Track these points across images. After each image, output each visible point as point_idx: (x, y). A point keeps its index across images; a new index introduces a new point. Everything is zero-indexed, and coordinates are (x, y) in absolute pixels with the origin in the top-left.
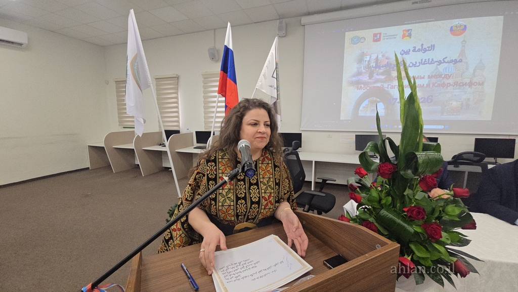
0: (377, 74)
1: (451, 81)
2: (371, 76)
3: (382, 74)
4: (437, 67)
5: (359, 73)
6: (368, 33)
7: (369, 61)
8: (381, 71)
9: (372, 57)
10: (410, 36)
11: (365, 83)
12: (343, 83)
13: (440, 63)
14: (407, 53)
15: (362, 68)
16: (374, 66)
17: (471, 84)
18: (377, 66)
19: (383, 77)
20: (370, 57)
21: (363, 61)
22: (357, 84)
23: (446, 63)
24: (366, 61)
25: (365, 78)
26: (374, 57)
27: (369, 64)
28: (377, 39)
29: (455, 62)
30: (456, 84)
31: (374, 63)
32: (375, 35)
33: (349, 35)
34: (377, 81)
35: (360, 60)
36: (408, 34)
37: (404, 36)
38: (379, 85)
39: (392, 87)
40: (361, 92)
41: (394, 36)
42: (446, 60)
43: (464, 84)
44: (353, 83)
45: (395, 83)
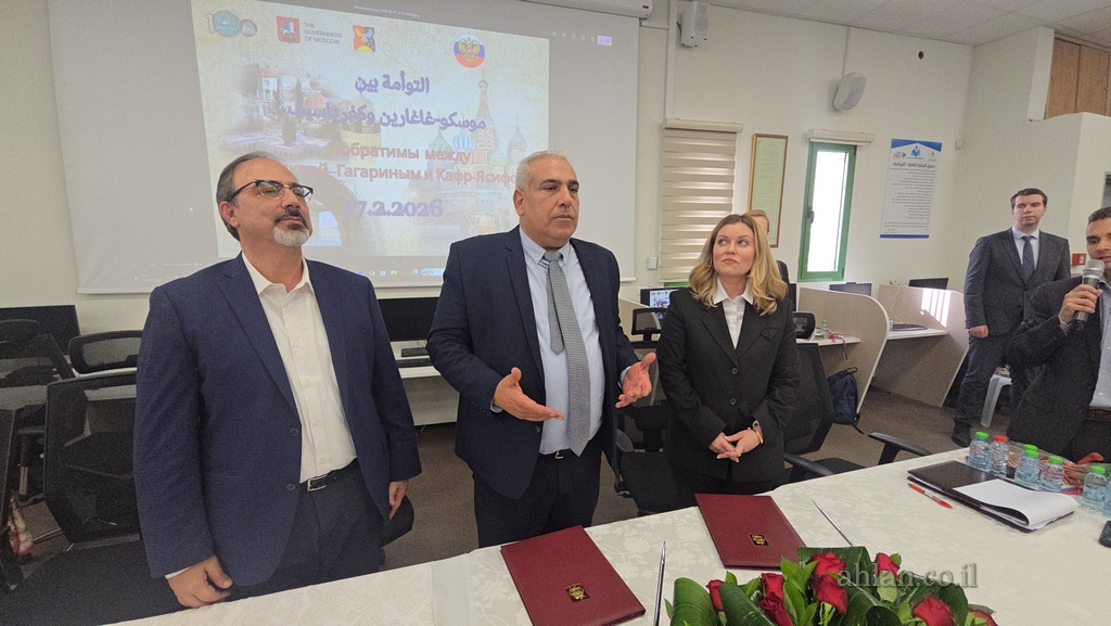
0: (305, 134)
1: (470, 169)
2: (289, 138)
3: (318, 134)
4: (440, 132)
5: (253, 126)
7: (277, 94)
8: (315, 125)
9: (284, 85)
10: (371, 44)
13: (445, 124)
14: (371, 87)
15: (261, 110)
16: (293, 108)
17: (506, 179)
18: (302, 111)
19: (322, 144)
20: (279, 83)
21: (261, 90)
23: (457, 125)
24: (268, 91)
25: (274, 140)
26: (289, 83)
27: (278, 102)
28: (289, 33)
29: (473, 126)
30: (480, 176)
31: (291, 99)
32: (282, 22)
34: (309, 152)
35: (252, 83)
36: (367, 39)
37: (358, 42)
38: (315, 163)
39: (350, 173)
41: (332, 37)
42: (456, 119)
43: (496, 179)
45: (355, 162)
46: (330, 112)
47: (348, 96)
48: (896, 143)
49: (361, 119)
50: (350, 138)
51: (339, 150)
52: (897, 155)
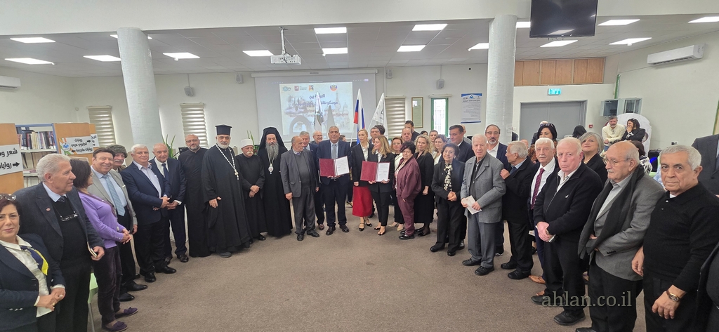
0: (299, 109)
2: (297, 110)
3: (302, 108)
5: (290, 108)
6: (292, 86)
7: (294, 101)
8: (301, 106)
10: (313, 89)
11: (293, 113)
12: (283, 113)
13: (328, 104)
14: (313, 98)
15: (291, 105)
17: (343, 115)
18: (299, 104)
19: (303, 110)
20: (295, 99)
22: (290, 113)
25: (294, 110)
26: (297, 99)
27: (294, 103)
28: (297, 89)
29: (335, 103)
30: (337, 114)
32: (296, 87)
33: (282, 86)
34: (300, 112)
35: (290, 101)
36: (312, 88)
37: (310, 89)
38: (301, 114)
39: (309, 116)
40: (293, 118)
41: (305, 88)
43: (340, 115)
44: (287, 113)
45: (309, 113)
46: (305, 103)
47: (308, 100)
48: (463, 95)
49: (311, 105)
50: (308, 109)
51: (306, 111)
52: (464, 98)
